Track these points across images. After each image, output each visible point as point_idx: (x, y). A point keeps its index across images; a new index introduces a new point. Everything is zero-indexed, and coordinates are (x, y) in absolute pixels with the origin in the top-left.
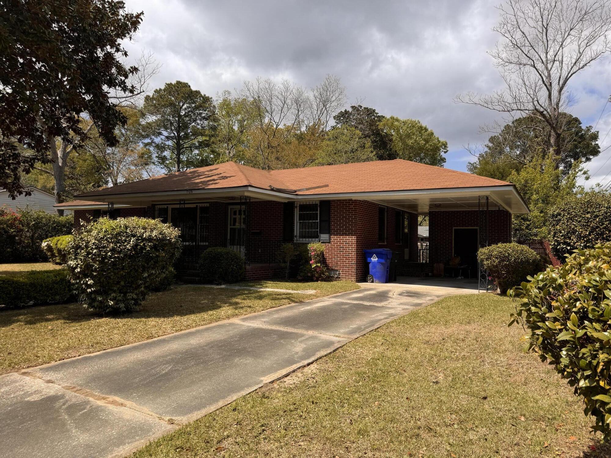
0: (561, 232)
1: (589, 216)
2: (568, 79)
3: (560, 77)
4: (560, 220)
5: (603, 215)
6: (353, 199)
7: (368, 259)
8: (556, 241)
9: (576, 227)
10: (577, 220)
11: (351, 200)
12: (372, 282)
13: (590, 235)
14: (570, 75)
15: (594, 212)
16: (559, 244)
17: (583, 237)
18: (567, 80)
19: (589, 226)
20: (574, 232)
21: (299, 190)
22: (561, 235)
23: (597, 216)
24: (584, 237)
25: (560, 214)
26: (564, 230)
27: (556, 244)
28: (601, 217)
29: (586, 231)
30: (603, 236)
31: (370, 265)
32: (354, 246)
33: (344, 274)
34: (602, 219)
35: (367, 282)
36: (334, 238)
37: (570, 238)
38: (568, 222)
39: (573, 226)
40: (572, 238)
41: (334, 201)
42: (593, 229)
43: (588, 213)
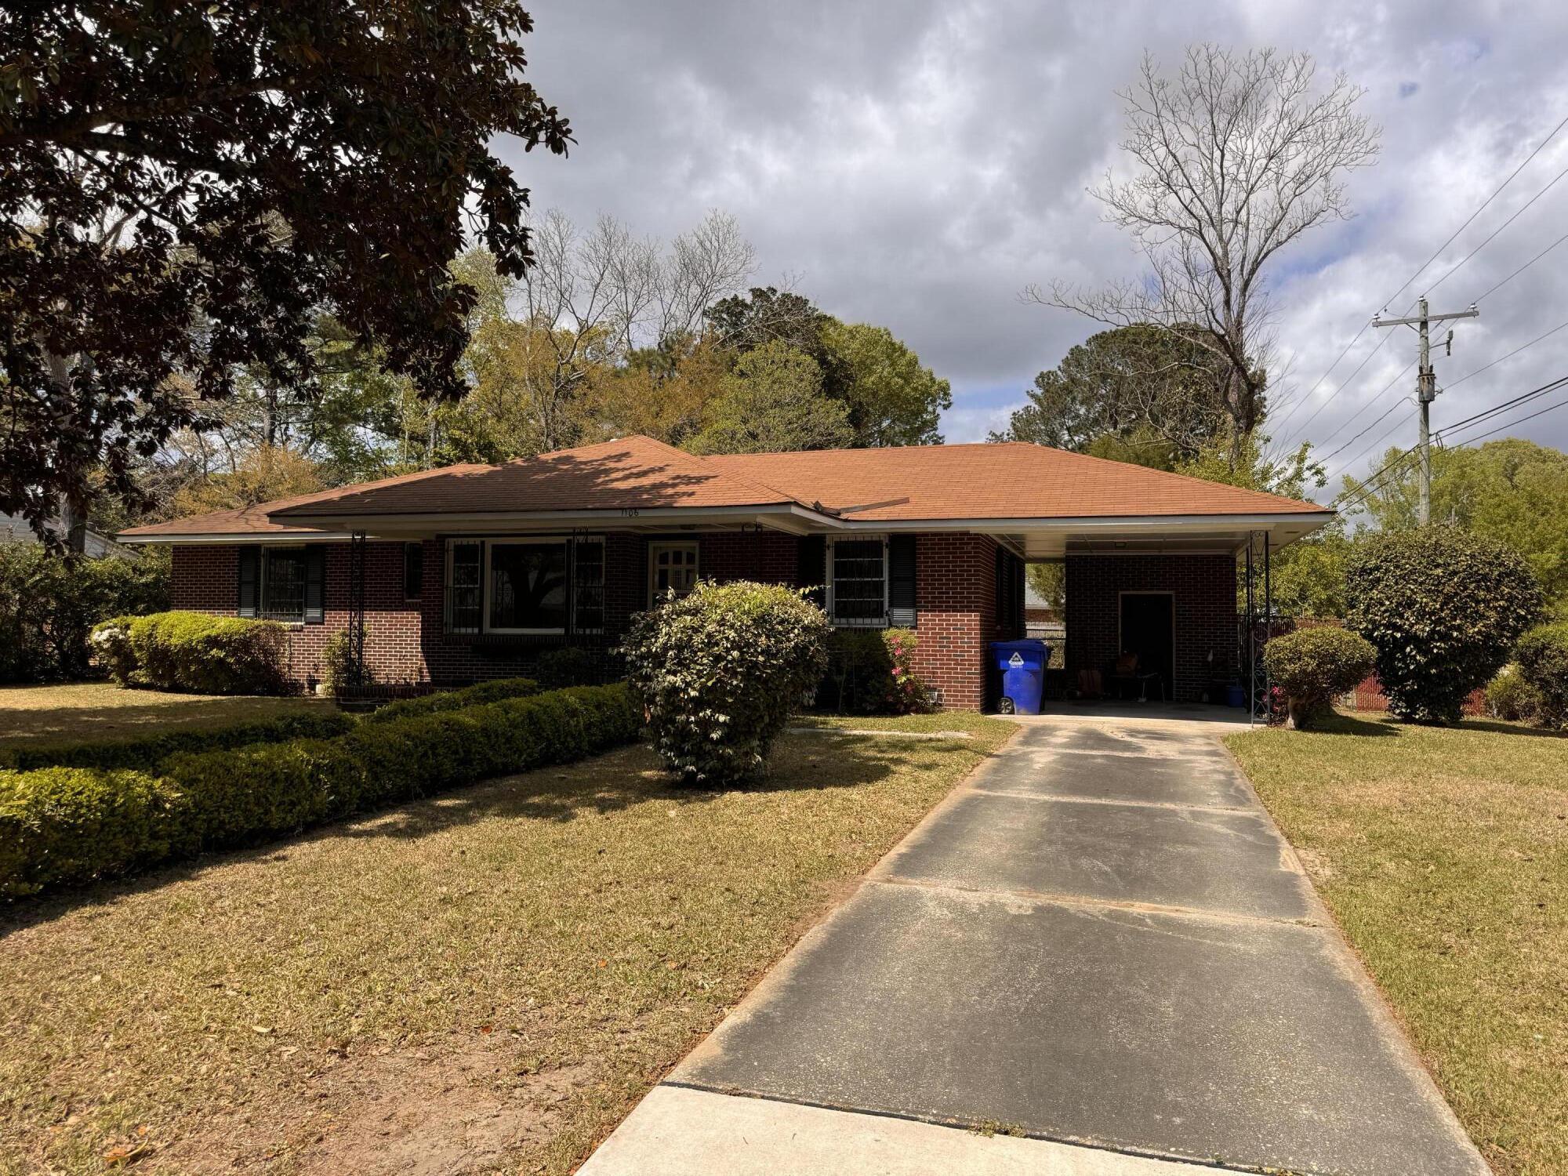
0: (1382, 605)
1: (1439, 571)
2: (1260, 263)
3: (1244, 258)
4: (1378, 580)
5: (1464, 570)
6: (972, 531)
7: (1002, 663)
8: (1373, 622)
9: (1415, 593)
10: (1415, 581)
11: (967, 534)
12: (1012, 712)
13: (1442, 610)
14: (1262, 255)
15: (1449, 565)
16: (1376, 628)
17: (1429, 613)
18: (1257, 264)
19: (1441, 592)
20: (1410, 604)
21: (847, 510)
22: (1383, 609)
23: (1455, 573)
24: (1432, 613)
25: (1377, 568)
26: (1388, 599)
27: (1370, 627)
28: (1462, 575)
29: (1435, 601)
30: (1465, 611)
31: (1007, 677)
32: (976, 634)
33: (952, 696)
34: (1464, 578)
35: (1000, 713)
36: (925, 617)
37: (1401, 616)
38: (1396, 583)
39: (1408, 593)
40: (1406, 615)
41: (925, 535)
42: (1448, 599)
43: (1438, 566)
